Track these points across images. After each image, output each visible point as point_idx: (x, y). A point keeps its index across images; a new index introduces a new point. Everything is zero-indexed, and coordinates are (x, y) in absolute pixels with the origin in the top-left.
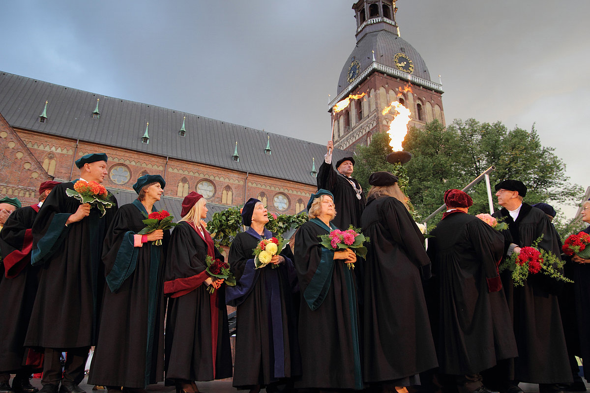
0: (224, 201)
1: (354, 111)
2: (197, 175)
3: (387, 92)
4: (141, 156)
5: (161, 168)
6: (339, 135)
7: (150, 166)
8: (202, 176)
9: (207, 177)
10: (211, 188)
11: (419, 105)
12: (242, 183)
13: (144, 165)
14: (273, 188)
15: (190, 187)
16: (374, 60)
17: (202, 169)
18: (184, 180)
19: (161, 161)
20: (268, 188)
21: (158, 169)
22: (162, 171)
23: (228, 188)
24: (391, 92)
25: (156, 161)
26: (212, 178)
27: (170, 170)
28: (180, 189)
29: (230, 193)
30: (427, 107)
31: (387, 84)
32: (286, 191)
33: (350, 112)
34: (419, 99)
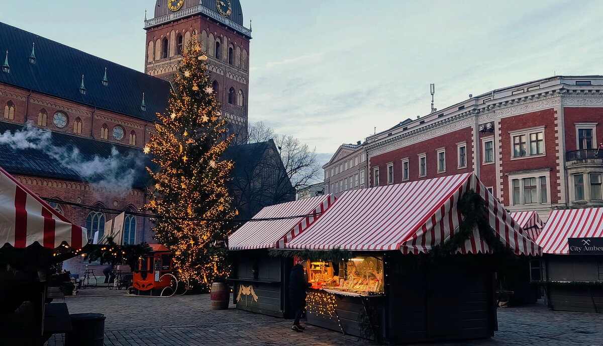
0: (75, 131)
1: (174, 41)
2: (54, 106)
3: (208, 36)
4: (6, 87)
5: (24, 99)
6: (154, 59)
7: (14, 97)
8: (58, 108)
9: (62, 109)
10: (64, 118)
11: (231, 49)
12: (90, 116)
13: (9, 96)
14: (113, 121)
15: (49, 117)
16: (201, 3)
17: (58, 102)
18: (43, 111)
19: (24, 92)
20: (110, 120)
21: (22, 100)
22: (25, 102)
23: (78, 119)
24: (211, 36)
25: (20, 92)
26: (66, 110)
27: (32, 101)
28: (40, 119)
29: (80, 124)
30: (238, 51)
31: (209, 28)
32: (123, 124)
33: (169, 41)
34: (232, 43)
